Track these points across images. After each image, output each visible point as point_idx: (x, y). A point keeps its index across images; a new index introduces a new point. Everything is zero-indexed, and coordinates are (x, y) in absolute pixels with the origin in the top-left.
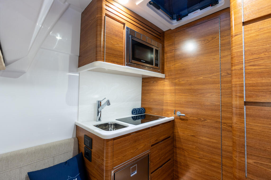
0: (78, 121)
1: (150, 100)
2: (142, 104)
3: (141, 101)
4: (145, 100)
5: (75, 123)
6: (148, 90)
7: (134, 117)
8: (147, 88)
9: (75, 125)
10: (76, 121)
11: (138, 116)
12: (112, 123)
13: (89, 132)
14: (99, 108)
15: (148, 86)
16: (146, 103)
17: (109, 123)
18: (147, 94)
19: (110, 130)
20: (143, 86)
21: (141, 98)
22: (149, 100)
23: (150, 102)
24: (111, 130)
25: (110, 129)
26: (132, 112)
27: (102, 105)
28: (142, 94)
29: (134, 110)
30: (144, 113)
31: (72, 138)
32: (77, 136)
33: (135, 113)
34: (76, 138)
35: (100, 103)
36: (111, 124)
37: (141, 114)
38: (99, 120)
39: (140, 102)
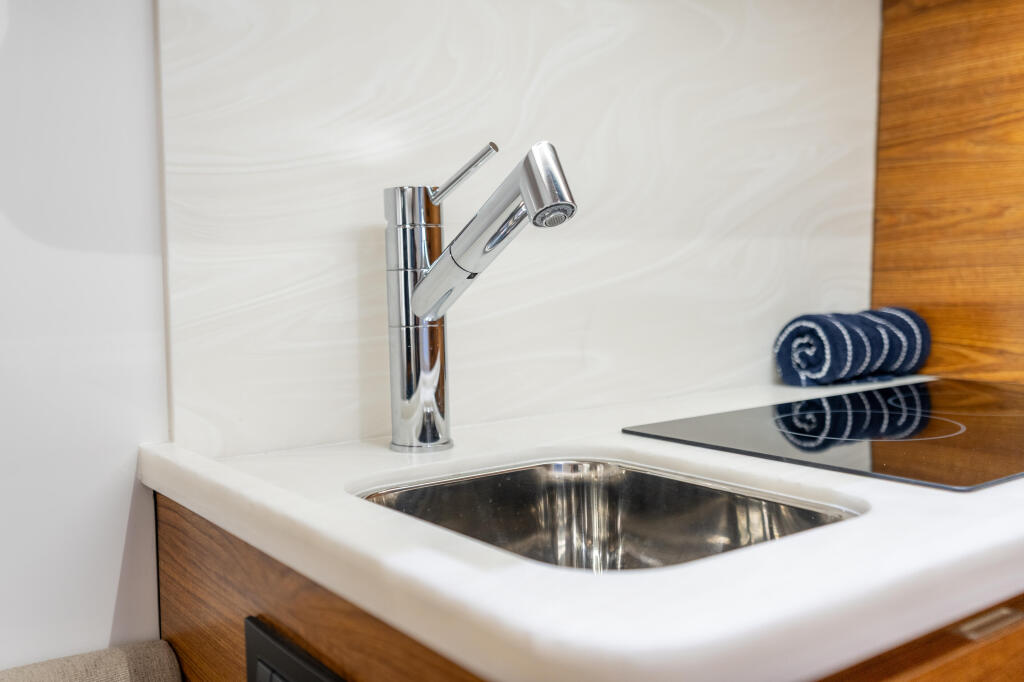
0: (171, 438)
1: (1000, 212)
2: (880, 267)
3: (877, 239)
4: (927, 215)
5: (140, 460)
6: (971, 91)
7: (813, 405)
8: (954, 70)
9: (140, 487)
10: (152, 443)
11: (853, 397)
12: (585, 472)
13: (312, 586)
14: (413, 275)
15: (975, 41)
16: (943, 248)
17: (559, 476)
18: (951, 146)
19: (562, 551)
20: (890, 58)
21: (868, 206)
22: (985, 206)
23: (1003, 234)
24: (578, 561)
25: (562, 543)
26: (783, 357)
27: (446, 241)
28: (880, 147)
29: (799, 333)
30: (914, 372)
31: (117, 644)
32: (169, 632)
33: (814, 364)
34: (164, 655)
35: (432, 213)
36: (581, 489)
37: (883, 373)
38: (423, 438)
39: (860, 247)
